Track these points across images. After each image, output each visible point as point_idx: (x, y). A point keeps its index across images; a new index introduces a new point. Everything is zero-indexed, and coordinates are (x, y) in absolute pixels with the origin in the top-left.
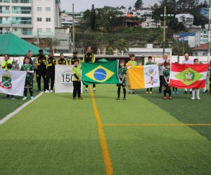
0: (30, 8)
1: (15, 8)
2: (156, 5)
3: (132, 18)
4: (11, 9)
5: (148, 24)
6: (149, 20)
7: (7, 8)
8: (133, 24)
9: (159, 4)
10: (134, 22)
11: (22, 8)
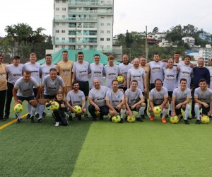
0: (96, 31)
1: (85, 31)
2: (168, 31)
3: (152, 40)
4: (82, 32)
5: (163, 44)
6: (163, 41)
7: (80, 31)
8: (152, 44)
9: (170, 31)
10: (153, 43)
11: (90, 31)
